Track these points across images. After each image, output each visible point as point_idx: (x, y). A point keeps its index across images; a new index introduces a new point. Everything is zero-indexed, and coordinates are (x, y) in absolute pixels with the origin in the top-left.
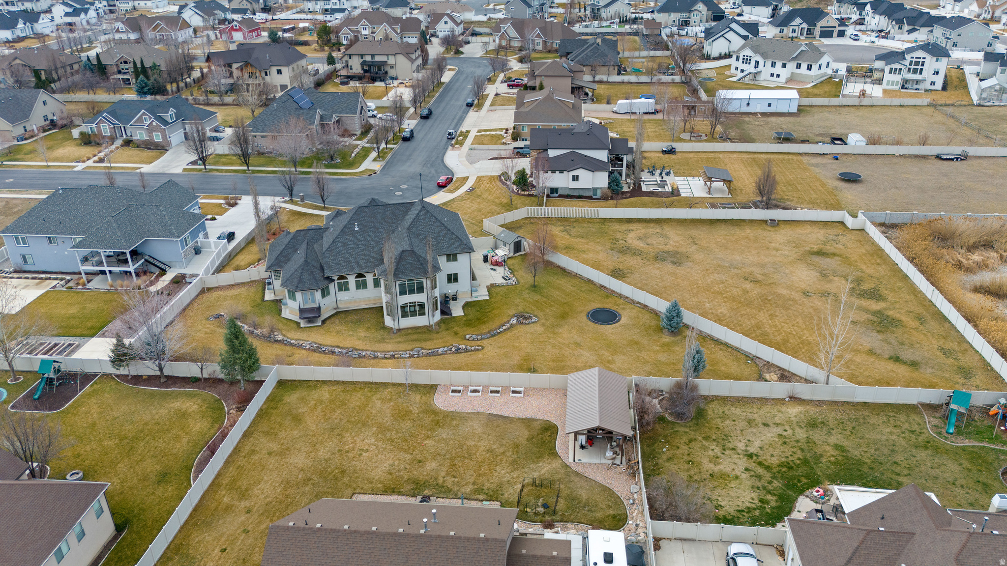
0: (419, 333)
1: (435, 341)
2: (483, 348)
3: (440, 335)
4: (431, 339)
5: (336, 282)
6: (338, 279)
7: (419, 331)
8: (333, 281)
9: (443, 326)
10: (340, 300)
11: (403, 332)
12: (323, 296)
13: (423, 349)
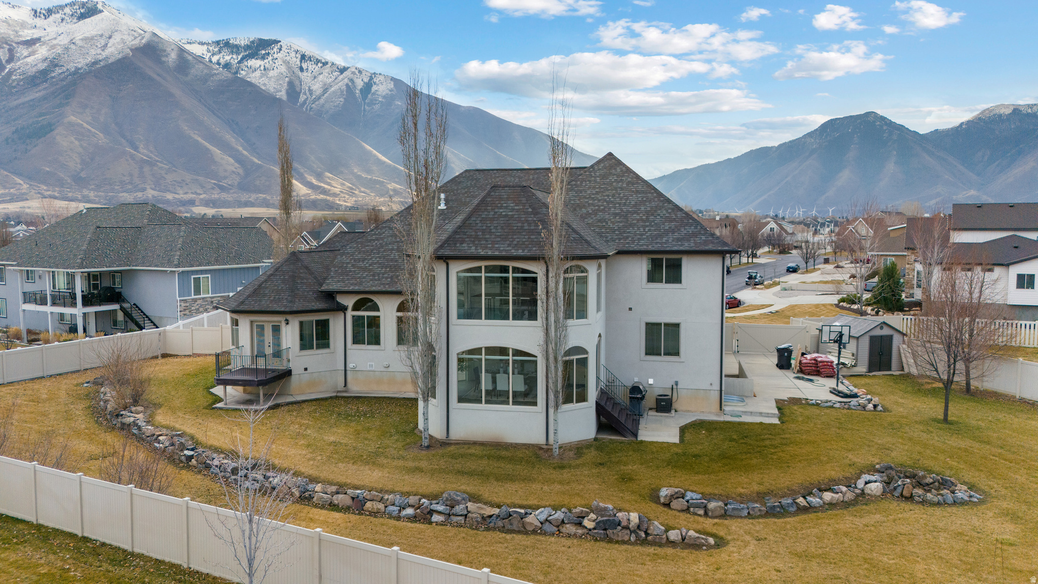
0: (499, 458)
1: (535, 486)
2: (721, 542)
3: (566, 474)
4: (528, 479)
5: (350, 313)
6: (356, 307)
7: (504, 453)
8: (344, 309)
9: (592, 454)
10: (354, 370)
11: (452, 448)
12: (305, 344)
13: (475, 498)
